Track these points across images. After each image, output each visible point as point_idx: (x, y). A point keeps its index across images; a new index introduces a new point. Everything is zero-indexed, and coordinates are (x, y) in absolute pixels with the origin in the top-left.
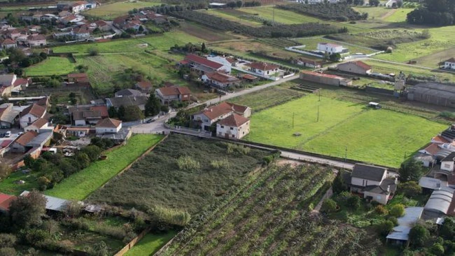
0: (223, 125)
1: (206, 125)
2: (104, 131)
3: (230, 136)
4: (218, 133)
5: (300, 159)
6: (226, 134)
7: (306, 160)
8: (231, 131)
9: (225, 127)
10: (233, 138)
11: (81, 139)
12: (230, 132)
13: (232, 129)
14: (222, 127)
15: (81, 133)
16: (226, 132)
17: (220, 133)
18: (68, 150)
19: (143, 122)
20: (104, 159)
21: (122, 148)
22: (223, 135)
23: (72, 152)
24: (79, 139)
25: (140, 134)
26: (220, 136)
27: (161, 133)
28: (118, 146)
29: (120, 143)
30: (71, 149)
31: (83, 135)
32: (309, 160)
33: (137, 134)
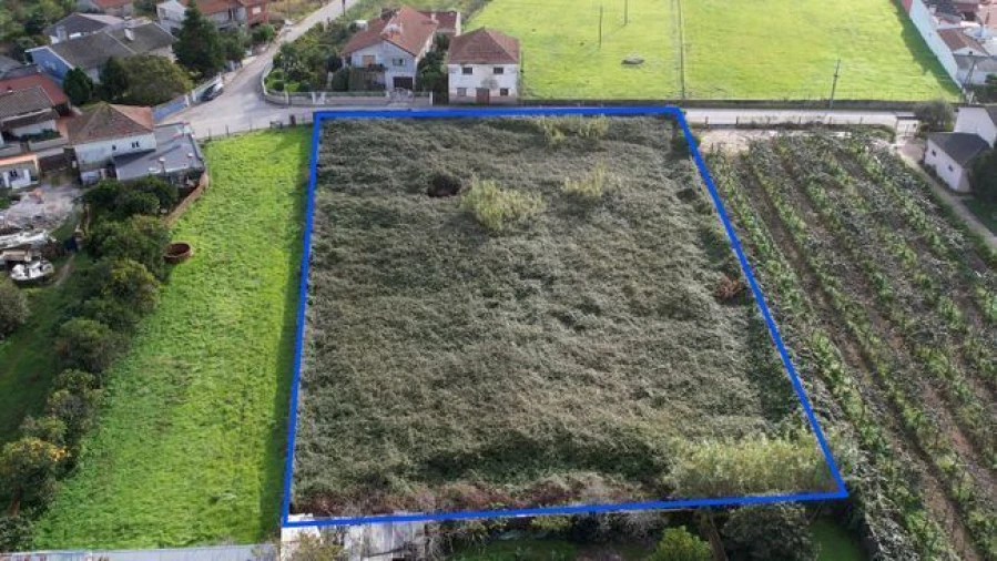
0: (467, 66)
1: (399, 74)
2: (109, 153)
3: (495, 93)
4: (453, 92)
5: (741, 121)
6: (479, 90)
7: (758, 121)
8: (498, 77)
9: (477, 69)
10: (504, 99)
11: (26, 196)
12: (493, 84)
13: (499, 71)
14: (468, 71)
15: (14, 175)
16: (480, 86)
17: (462, 90)
18: (15, 255)
19: (191, 99)
20: (183, 260)
21: (210, 199)
22: (472, 94)
23: (35, 259)
24: (17, 198)
25: (220, 138)
26: (463, 99)
27: (287, 122)
28: (192, 197)
29: (191, 183)
30: (25, 247)
31: (26, 181)
32: (765, 121)
33: (209, 140)
